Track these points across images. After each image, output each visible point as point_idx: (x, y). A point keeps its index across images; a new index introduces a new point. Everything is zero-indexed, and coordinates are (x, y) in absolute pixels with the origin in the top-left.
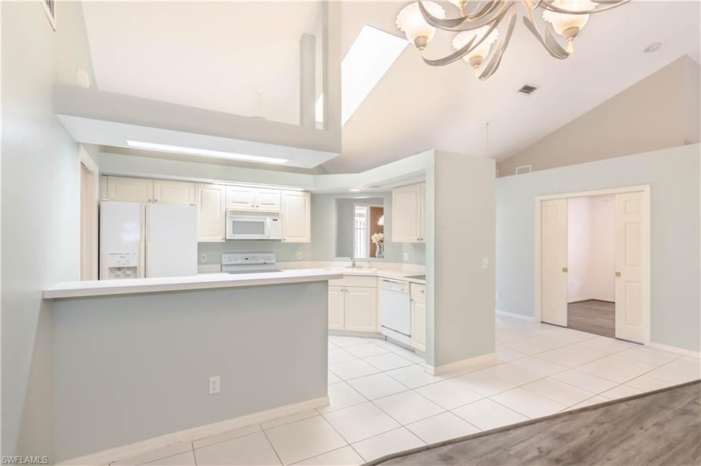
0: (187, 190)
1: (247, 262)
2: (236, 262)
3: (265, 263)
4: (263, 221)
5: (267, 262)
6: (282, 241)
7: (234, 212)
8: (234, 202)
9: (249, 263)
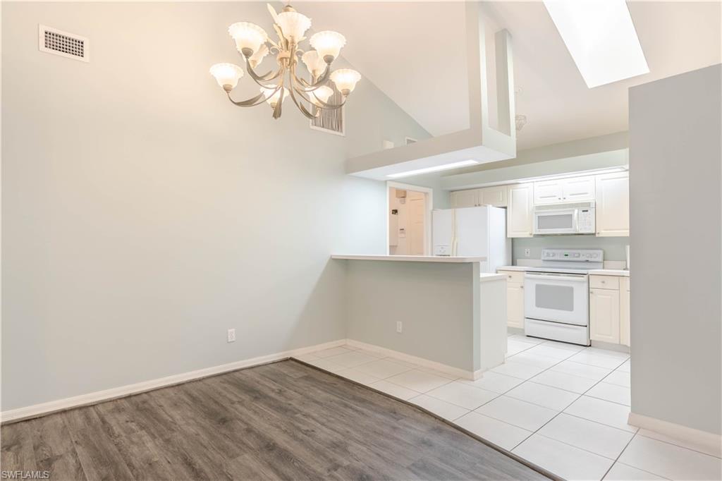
0: (501, 194)
1: (566, 258)
2: (553, 258)
3: (587, 261)
4: (570, 213)
5: (590, 259)
6: (597, 235)
7: (539, 208)
8: (541, 197)
9: (568, 259)
